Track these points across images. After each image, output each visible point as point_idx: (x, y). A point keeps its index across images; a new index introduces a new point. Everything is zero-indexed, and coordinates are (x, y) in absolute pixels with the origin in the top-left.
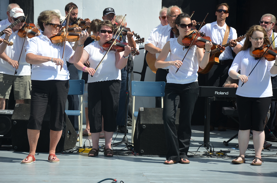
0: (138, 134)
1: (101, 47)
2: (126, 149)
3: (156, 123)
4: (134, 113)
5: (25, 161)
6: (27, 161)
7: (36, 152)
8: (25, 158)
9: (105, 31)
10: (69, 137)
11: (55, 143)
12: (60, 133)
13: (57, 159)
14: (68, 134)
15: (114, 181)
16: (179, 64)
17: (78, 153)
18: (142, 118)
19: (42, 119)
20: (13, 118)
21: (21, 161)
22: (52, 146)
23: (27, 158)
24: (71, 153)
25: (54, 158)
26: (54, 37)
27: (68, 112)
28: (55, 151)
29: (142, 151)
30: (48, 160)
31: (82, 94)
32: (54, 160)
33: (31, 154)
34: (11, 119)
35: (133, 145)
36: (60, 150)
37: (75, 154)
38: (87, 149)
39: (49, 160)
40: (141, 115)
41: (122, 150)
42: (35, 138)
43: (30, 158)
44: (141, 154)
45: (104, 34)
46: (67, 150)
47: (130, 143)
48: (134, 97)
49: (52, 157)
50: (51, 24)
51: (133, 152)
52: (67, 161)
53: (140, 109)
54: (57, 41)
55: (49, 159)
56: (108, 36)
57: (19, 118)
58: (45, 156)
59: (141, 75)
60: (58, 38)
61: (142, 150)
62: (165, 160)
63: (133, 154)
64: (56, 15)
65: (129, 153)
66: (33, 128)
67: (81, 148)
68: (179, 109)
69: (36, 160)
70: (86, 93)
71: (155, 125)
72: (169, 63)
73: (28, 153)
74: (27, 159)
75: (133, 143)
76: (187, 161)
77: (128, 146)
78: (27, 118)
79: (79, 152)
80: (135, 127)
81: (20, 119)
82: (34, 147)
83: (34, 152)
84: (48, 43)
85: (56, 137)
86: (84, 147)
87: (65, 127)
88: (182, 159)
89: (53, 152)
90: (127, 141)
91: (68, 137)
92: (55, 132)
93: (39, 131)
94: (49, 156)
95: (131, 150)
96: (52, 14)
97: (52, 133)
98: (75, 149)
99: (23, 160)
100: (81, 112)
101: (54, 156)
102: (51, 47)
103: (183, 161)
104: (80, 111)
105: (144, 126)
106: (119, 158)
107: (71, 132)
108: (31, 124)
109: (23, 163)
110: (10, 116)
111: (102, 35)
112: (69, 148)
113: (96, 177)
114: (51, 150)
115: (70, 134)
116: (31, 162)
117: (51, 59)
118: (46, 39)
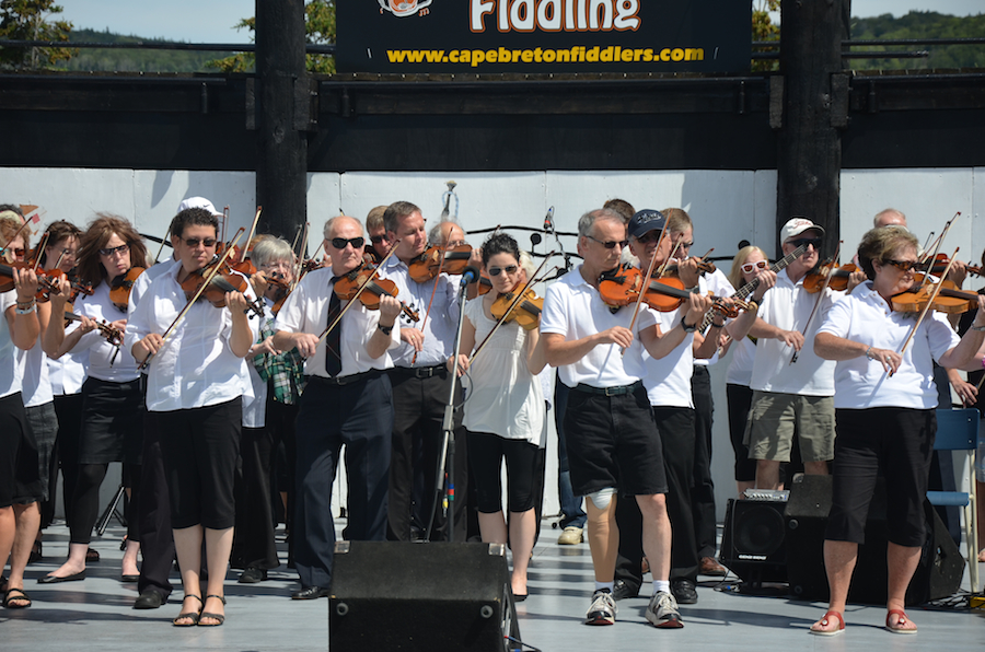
5: (820, 628)
6: (826, 628)
7: (848, 602)
10: (942, 564)
11: (902, 580)
12: (915, 558)
13: (909, 624)
14: (937, 557)
17: (968, 609)
19: (866, 513)
20: (788, 512)
21: (811, 626)
22: (895, 589)
23: (826, 618)
24: (949, 608)
25: (902, 621)
26: (899, 294)
27: (935, 497)
28: (902, 603)
30: (884, 625)
32: (900, 626)
33: (834, 608)
34: (782, 514)
36: (919, 598)
37: (959, 610)
39: (889, 627)
43: (834, 621)
46: (937, 599)
49: (896, 619)
50: (895, 263)
52: (939, 630)
54: (905, 305)
55: (888, 623)
57: (804, 513)
58: (876, 615)
60: (909, 298)
64: (906, 238)
67: (976, 594)
73: (827, 605)
74: (825, 623)
78: (824, 513)
79: (973, 606)
81: (807, 515)
82: (841, 588)
83: (840, 604)
84: (883, 310)
85: (905, 563)
87: (929, 537)
89: (898, 604)
91: (938, 564)
92: (901, 550)
94: (889, 615)
96: (896, 236)
98: (960, 599)
99: (816, 624)
100: (971, 497)
101: (901, 615)
102: (889, 320)
107: (946, 550)
109: (816, 632)
110: (780, 505)
112: (943, 596)
114: (892, 597)
115: (943, 556)
116: (837, 629)
117: (866, 350)
118: (875, 301)
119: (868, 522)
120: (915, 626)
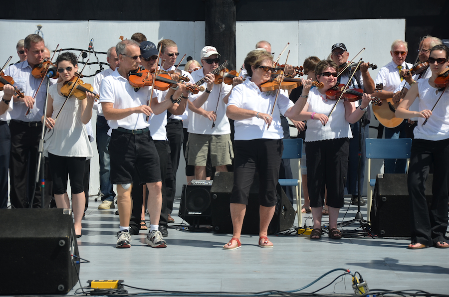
0: (376, 209)
1: (323, 95)
2: (361, 229)
3: (401, 194)
4: (369, 181)
5: (228, 246)
6: (230, 247)
8: (227, 242)
9: (328, 74)
10: (285, 214)
11: (266, 222)
12: (273, 209)
13: (270, 243)
14: (283, 211)
15: (347, 273)
16: (427, 113)
17: (297, 235)
18: (380, 187)
19: (249, 190)
20: (212, 191)
21: (223, 246)
22: (263, 227)
23: (231, 242)
24: (288, 235)
25: (266, 242)
26: (264, 83)
27: (282, 182)
28: (266, 233)
29: (383, 232)
30: (258, 244)
31: (300, 157)
32: (265, 244)
33: (235, 237)
34: (209, 191)
35: (370, 224)
36: (274, 231)
37: (293, 236)
38: (308, 229)
39: (260, 245)
40: (380, 183)
41: (355, 231)
42: (239, 216)
43: (234, 243)
44: (381, 236)
45: (327, 77)
46: (283, 231)
47: (365, 221)
48: (370, 159)
49: (263, 241)
50: (261, 67)
51: (370, 233)
52: (283, 246)
53: (378, 176)
54: (267, 88)
55: (260, 243)
56: (333, 80)
57: (220, 191)
58: (255, 239)
59: (377, 130)
60: (269, 85)
61: (383, 230)
62: (409, 244)
63: (370, 236)
64: (267, 56)
65: (364, 235)
66: (237, 201)
67: (300, 228)
68: (432, 174)
69: (242, 245)
70: (304, 156)
71: (399, 196)
72: (413, 114)
74: (230, 244)
75: (370, 221)
76: (446, 244)
77: (363, 226)
78: (230, 191)
79: (299, 233)
80: (371, 200)
81: (221, 192)
82: (239, 227)
83: (238, 234)
84: (257, 91)
85: (268, 214)
86: (305, 227)
87: (279, 201)
88: (439, 243)
89: (264, 233)
90: (362, 219)
91: (283, 214)
92: (266, 208)
93: (245, 206)
94: (260, 239)
95: (367, 230)
96: (263, 54)
97: (263, 210)
98: (293, 230)
99: (226, 245)
100: (298, 181)
101: (266, 239)
102: (260, 97)
103: (440, 244)
104: (298, 179)
105: (384, 199)
106: (351, 242)
107: (287, 207)
108: (235, 197)
109: (226, 248)
110: (208, 187)
111: (325, 79)
112: (285, 229)
113: (322, 267)
114: (261, 231)
115: (285, 210)
116: (236, 247)
117: (256, 114)
118: (253, 87)
119: (250, 194)
120: (273, 244)
